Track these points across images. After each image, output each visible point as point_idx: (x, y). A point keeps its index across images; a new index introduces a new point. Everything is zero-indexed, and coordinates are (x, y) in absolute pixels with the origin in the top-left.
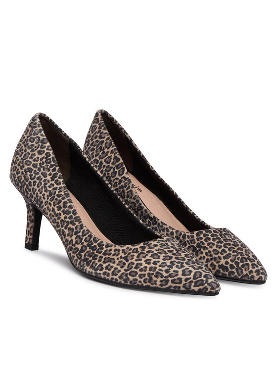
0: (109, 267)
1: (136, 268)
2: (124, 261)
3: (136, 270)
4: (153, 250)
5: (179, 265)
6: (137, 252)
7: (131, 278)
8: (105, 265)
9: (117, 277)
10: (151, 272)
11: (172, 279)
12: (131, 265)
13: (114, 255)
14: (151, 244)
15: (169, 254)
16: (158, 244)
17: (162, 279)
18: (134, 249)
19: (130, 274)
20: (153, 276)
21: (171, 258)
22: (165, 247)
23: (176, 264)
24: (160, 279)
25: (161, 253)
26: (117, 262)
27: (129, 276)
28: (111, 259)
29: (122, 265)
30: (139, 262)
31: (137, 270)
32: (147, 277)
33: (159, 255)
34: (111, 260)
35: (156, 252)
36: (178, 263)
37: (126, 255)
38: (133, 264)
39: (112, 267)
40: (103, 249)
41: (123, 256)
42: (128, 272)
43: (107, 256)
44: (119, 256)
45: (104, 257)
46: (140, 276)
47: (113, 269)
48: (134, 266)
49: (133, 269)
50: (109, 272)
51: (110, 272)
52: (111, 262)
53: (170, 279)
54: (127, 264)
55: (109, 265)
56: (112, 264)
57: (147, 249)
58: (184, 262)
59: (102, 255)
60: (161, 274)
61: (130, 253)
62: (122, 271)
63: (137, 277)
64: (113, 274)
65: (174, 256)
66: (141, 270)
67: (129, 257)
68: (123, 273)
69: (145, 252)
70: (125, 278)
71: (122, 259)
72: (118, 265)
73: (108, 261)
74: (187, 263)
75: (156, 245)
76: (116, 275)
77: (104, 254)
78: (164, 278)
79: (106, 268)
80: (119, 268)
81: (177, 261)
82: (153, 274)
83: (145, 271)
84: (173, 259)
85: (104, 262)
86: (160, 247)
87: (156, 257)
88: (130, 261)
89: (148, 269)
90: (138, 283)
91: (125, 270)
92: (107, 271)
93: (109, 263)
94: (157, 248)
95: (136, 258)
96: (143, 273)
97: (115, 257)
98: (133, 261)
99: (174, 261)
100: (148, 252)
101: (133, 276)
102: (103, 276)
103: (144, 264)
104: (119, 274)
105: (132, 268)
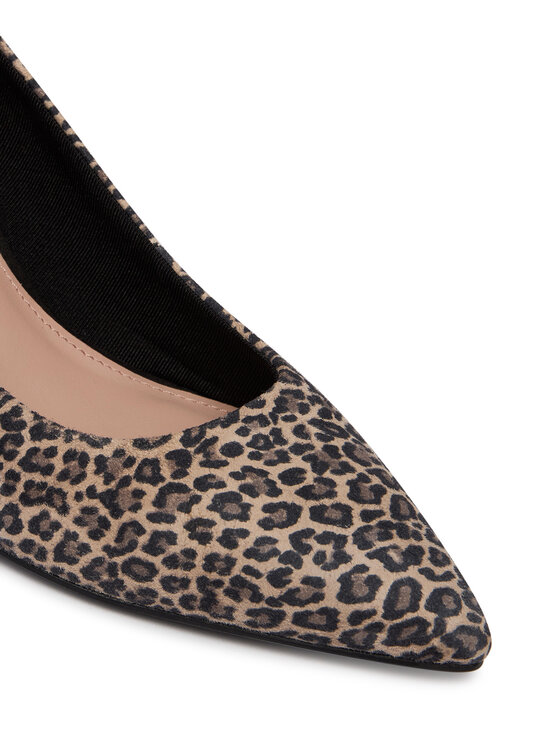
0: (44, 525)
1: (152, 548)
2: (104, 511)
3: (150, 559)
4: (222, 473)
5: (329, 549)
6: (156, 479)
7: (131, 584)
8: (27, 514)
9: (75, 569)
10: (214, 576)
11: (298, 609)
12: (130, 534)
13: (63, 476)
14: (215, 439)
15: (289, 494)
16: (243, 441)
17: (258, 606)
18: (146, 462)
19: (127, 567)
20: (220, 592)
21: (294, 512)
22: (269, 454)
23: (317, 547)
24: (246, 604)
25: (253, 493)
26: (75, 509)
27: (121, 576)
28: (52, 491)
29: (95, 525)
30: (163, 527)
31: (157, 561)
32: (193, 589)
33: (246, 499)
34: (51, 496)
35: (233, 486)
36: (324, 538)
37: (113, 485)
38: (140, 531)
39: (56, 526)
40: (19, 441)
41: (101, 488)
42: (119, 560)
43: (37, 477)
44: (82, 487)
45: (25, 477)
46: (167, 583)
47: (58, 537)
48: (143, 540)
49: (138, 553)
50: (43, 544)
51: (50, 545)
52: (52, 505)
53: (290, 610)
54: (115, 524)
55: (44, 515)
56: (54, 515)
57: (196, 471)
58: (349, 532)
59: (18, 469)
60: (254, 589)
61: (126, 481)
62: (97, 549)
63: (155, 584)
64: (60, 553)
65: (307, 505)
66: (171, 562)
67: (124, 499)
68: (98, 561)
69: (188, 481)
70: (105, 577)
71: (96, 503)
72: (78, 521)
73: (40, 500)
74: (362, 541)
75: (233, 450)
76: (72, 561)
77: (27, 464)
78: (263, 605)
79: (34, 525)
80: (83, 536)
81: (320, 528)
82: (219, 584)
83: (189, 566)
84: (305, 522)
85: (26, 500)
86: (252, 456)
87: (232, 508)
88: (127, 516)
89: (199, 561)
90: (158, 602)
91: (106, 548)
92: (37, 538)
93: (44, 507)
94: (237, 463)
95: (153, 510)
96: (179, 573)
97: (65, 486)
98: (140, 517)
99: (308, 533)
100: (202, 484)
101: (137, 578)
102: (20, 554)
103: (184, 541)
104: (85, 560)
105: (132, 546)
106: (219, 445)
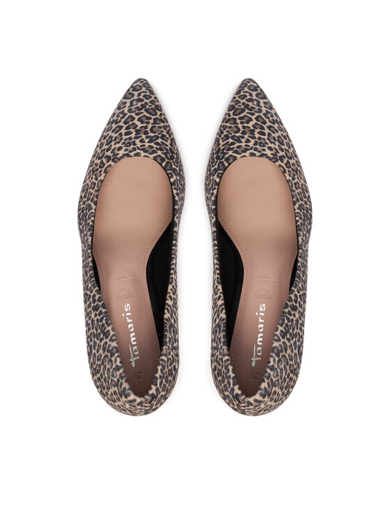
4: (277, 147)
5: (269, 115)
6: (288, 162)
14: (272, 154)
15: (267, 131)
16: (266, 148)
18: (287, 167)
21: (269, 127)
22: (262, 141)
23: (271, 118)
25: (274, 138)
33: (277, 138)
35: (277, 143)
36: (268, 118)
57: (281, 153)
58: (261, 114)
65: (265, 126)
69: (284, 153)
74: (260, 111)
75: (270, 149)
81: (267, 120)
84: (269, 124)
86: (267, 144)
87: (280, 140)
94: (272, 146)
99: (270, 121)
100: (282, 150)
106: (272, 152)
